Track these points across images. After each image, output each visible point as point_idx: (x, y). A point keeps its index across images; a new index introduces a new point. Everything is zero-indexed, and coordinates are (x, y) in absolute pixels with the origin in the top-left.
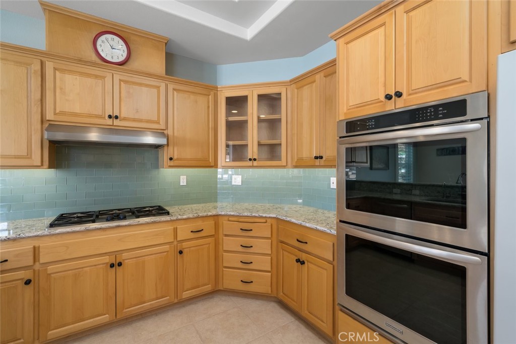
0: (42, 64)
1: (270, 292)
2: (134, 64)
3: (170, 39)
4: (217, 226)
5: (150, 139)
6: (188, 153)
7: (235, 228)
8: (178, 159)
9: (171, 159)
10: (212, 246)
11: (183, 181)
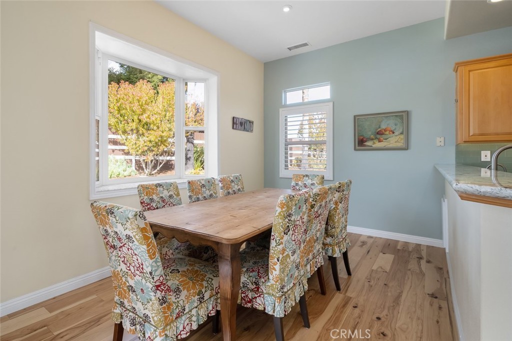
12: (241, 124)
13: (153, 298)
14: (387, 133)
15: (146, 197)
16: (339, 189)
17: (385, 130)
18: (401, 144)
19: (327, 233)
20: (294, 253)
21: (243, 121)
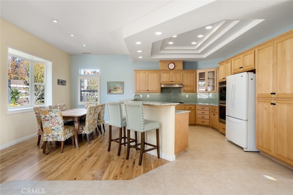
0: (160, 72)
1: (209, 125)
2: (176, 68)
3: (184, 61)
4: (195, 107)
5: (177, 86)
6: (188, 89)
7: (200, 108)
8: (186, 90)
9: (184, 90)
10: (194, 112)
11: (187, 96)
12: (61, 82)
13: (61, 129)
14: (118, 88)
15: (38, 111)
16: (102, 106)
17: (117, 88)
18: (121, 92)
19: (98, 119)
20: (91, 120)
21: (62, 81)
